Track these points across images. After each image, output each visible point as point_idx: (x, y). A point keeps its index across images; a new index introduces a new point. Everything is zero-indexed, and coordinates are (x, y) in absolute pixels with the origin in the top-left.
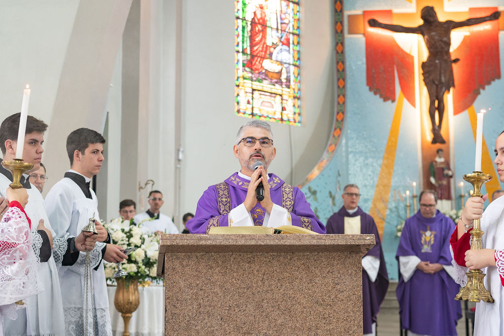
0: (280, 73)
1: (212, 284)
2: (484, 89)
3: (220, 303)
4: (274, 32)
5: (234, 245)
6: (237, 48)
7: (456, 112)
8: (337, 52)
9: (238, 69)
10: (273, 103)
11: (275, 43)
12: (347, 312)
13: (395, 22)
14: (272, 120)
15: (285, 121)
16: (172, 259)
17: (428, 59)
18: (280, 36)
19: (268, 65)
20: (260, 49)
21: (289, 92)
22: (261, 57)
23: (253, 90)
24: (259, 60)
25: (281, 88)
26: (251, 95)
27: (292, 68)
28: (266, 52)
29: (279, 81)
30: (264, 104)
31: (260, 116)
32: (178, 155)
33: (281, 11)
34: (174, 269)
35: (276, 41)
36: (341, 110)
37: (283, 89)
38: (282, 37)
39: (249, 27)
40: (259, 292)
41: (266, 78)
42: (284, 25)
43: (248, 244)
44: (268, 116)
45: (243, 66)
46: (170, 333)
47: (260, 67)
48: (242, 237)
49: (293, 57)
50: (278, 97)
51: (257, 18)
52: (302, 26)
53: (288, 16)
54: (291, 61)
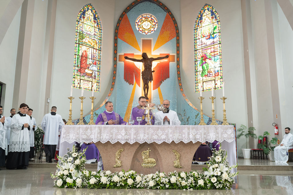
0: (92, 74)
2: (163, 81)
4: (90, 60)
6: (75, 65)
7: (154, 89)
8: (114, 67)
9: (75, 72)
10: (88, 84)
14: (88, 90)
15: (93, 90)
17: (144, 70)
18: (92, 61)
19: (87, 71)
20: (84, 65)
21: (95, 80)
23: (81, 79)
24: (84, 69)
25: (92, 79)
26: (79, 81)
27: (97, 72)
28: (86, 67)
30: (84, 84)
31: (83, 88)
32: (47, 100)
35: (91, 63)
36: (113, 87)
38: (93, 62)
39: (80, 58)
41: (86, 75)
44: (86, 89)
45: (77, 71)
47: (84, 71)
49: (97, 69)
50: (91, 83)
51: (84, 55)
52: (101, 58)
53: (96, 55)
54: (97, 70)
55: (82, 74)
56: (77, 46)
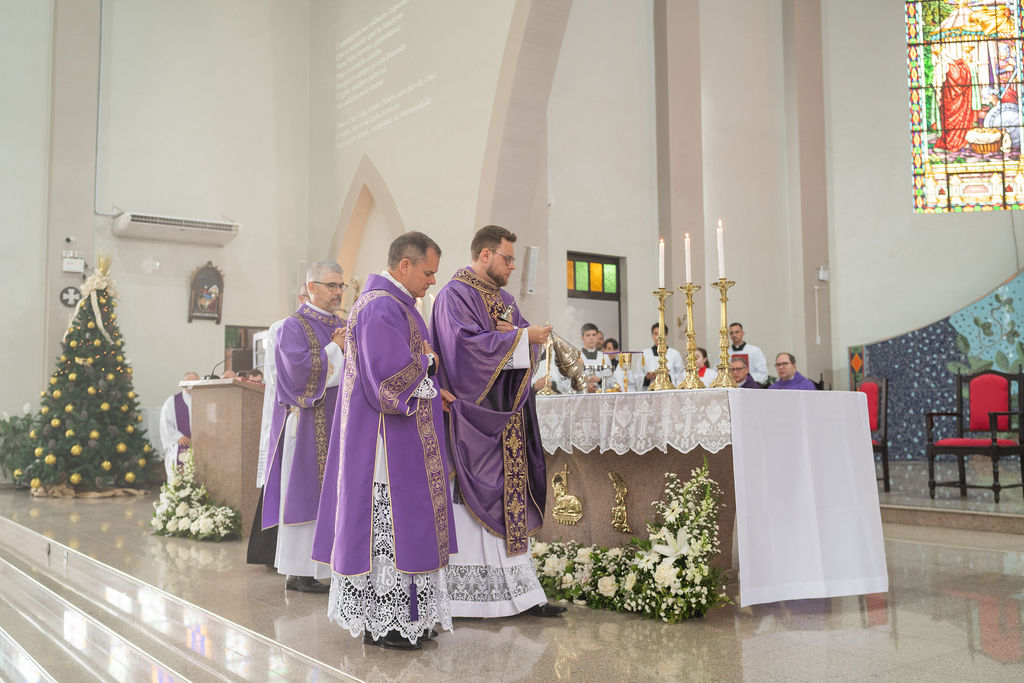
0: (999, 143)
4: (986, 91)
9: (922, 153)
10: (986, 185)
11: (988, 103)
14: (986, 208)
15: (1011, 205)
18: (996, 92)
19: (973, 136)
20: (961, 118)
21: (1018, 165)
22: (963, 129)
24: (958, 133)
25: (1001, 162)
26: (945, 182)
28: (969, 121)
29: (996, 154)
30: (969, 189)
31: (963, 207)
35: (990, 100)
37: (1006, 163)
38: (1000, 93)
39: (939, 95)
41: (973, 154)
44: (978, 205)
47: (960, 142)
50: (997, 178)
51: (953, 79)
53: (1011, 61)
55: (954, 154)
56: (922, 56)
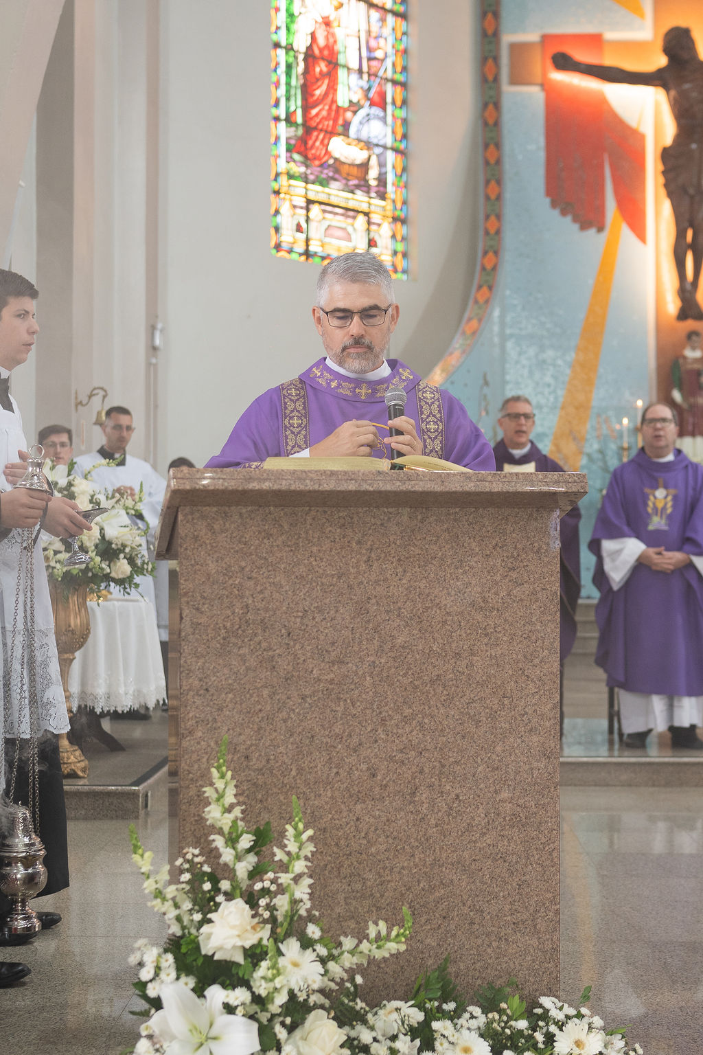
0: (365, 166)
1: (270, 568)
3: (285, 604)
5: (315, 491)
6: (274, 112)
8: (486, 124)
9: (277, 157)
10: (350, 229)
11: (355, 100)
12: (530, 623)
13: (609, 60)
16: (193, 519)
17: (674, 141)
18: (366, 87)
19: (339, 148)
20: (324, 113)
21: (383, 207)
22: (326, 132)
23: (310, 202)
24: (321, 136)
25: (367, 199)
26: (304, 212)
27: (390, 157)
28: (335, 120)
29: (362, 183)
30: (331, 231)
31: (323, 258)
32: (151, 336)
33: (369, 32)
34: (196, 538)
35: (357, 96)
36: (491, 247)
37: (373, 201)
38: (369, 89)
39: (302, 66)
40: (361, 583)
41: (337, 176)
42: (374, 63)
43: (341, 488)
45: (288, 150)
46: (189, 661)
47: (323, 152)
48: (330, 476)
49: (394, 132)
50: (361, 218)
51: (318, 46)
52: (413, 65)
53: (382, 43)
54: (389, 141)
55: (314, 171)
